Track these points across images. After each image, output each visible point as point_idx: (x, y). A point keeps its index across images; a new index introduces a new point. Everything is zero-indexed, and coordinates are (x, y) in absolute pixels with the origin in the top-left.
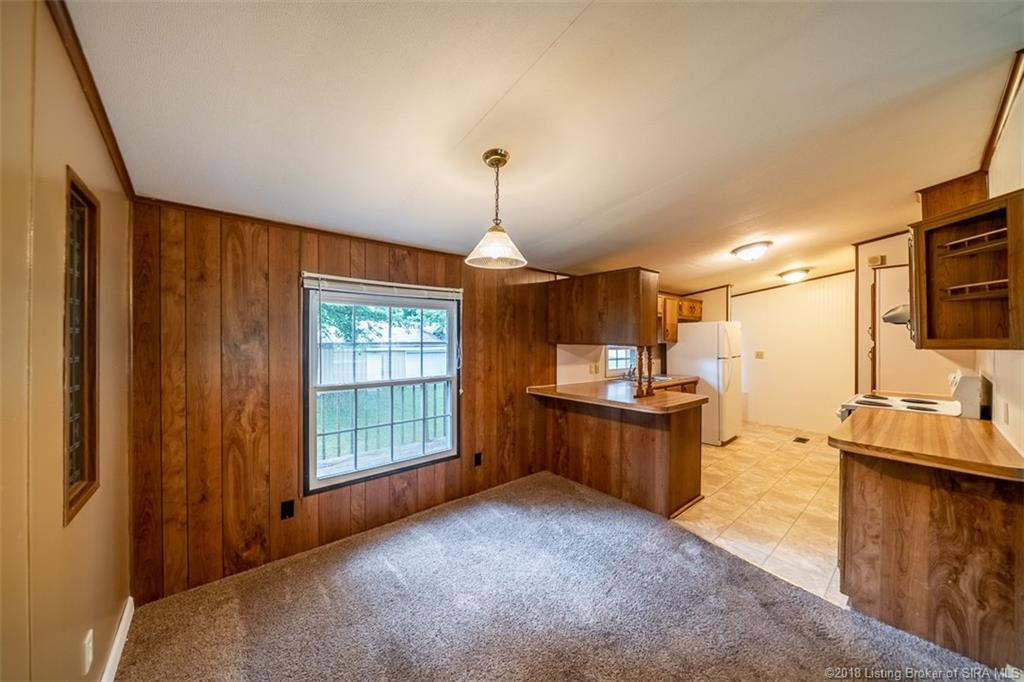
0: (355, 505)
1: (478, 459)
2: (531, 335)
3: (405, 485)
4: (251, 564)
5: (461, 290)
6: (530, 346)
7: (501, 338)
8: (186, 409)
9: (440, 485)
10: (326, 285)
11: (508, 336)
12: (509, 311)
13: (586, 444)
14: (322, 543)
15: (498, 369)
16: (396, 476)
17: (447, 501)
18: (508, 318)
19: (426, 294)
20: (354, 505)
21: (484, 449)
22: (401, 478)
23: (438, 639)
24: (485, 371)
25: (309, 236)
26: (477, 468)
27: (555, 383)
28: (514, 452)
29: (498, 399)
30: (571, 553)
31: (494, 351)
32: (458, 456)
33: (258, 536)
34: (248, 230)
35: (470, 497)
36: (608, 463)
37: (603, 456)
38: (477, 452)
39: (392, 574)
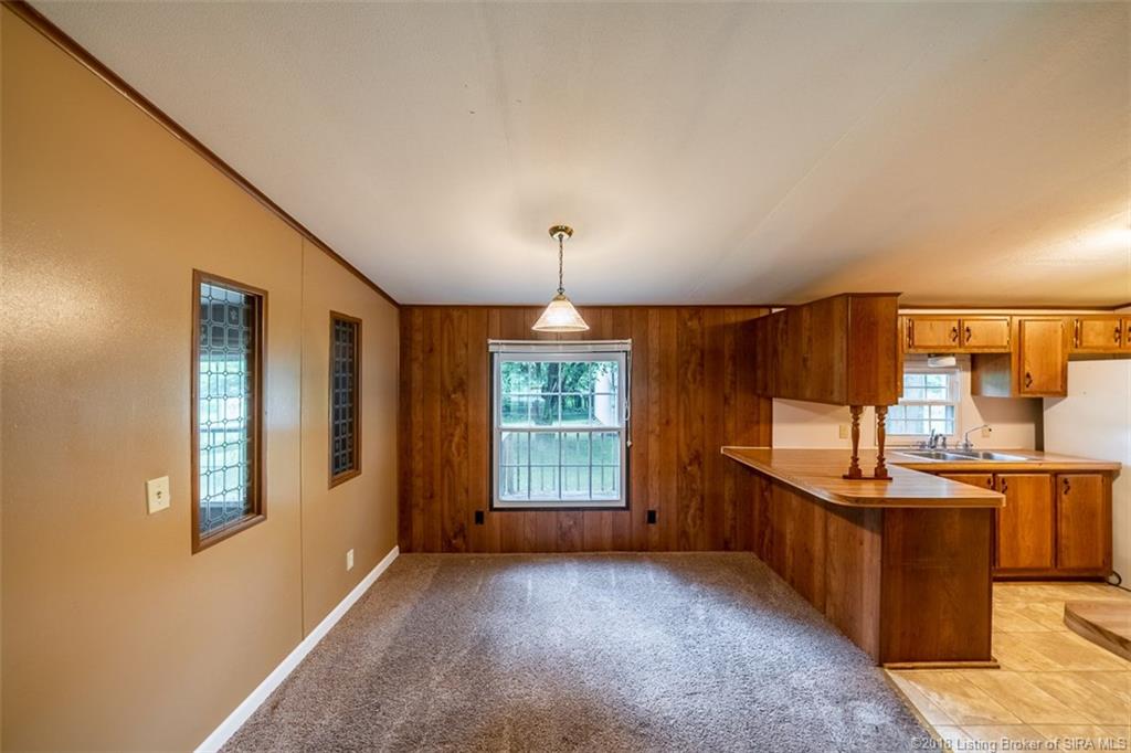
0: (528, 529)
1: (651, 517)
2: (728, 383)
3: (571, 523)
4: (457, 550)
5: (630, 341)
6: (726, 400)
7: (683, 388)
8: (423, 436)
9: (607, 533)
10: (504, 348)
11: (691, 387)
12: (695, 358)
13: (790, 530)
14: (502, 552)
15: (678, 424)
16: (563, 513)
17: (614, 550)
18: (692, 366)
19: (590, 348)
20: (526, 530)
21: (660, 508)
22: (568, 515)
23: (515, 648)
24: (660, 424)
25: (494, 311)
26: (651, 525)
27: (771, 446)
28: (701, 518)
29: (679, 456)
30: (688, 642)
31: (673, 402)
32: (628, 507)
33: (461, 531)
34: (456, 314)
35: (640, 554)
36: (811, 561)
37: (807, 550)
38: (651, 509)
39: (526, 590)
